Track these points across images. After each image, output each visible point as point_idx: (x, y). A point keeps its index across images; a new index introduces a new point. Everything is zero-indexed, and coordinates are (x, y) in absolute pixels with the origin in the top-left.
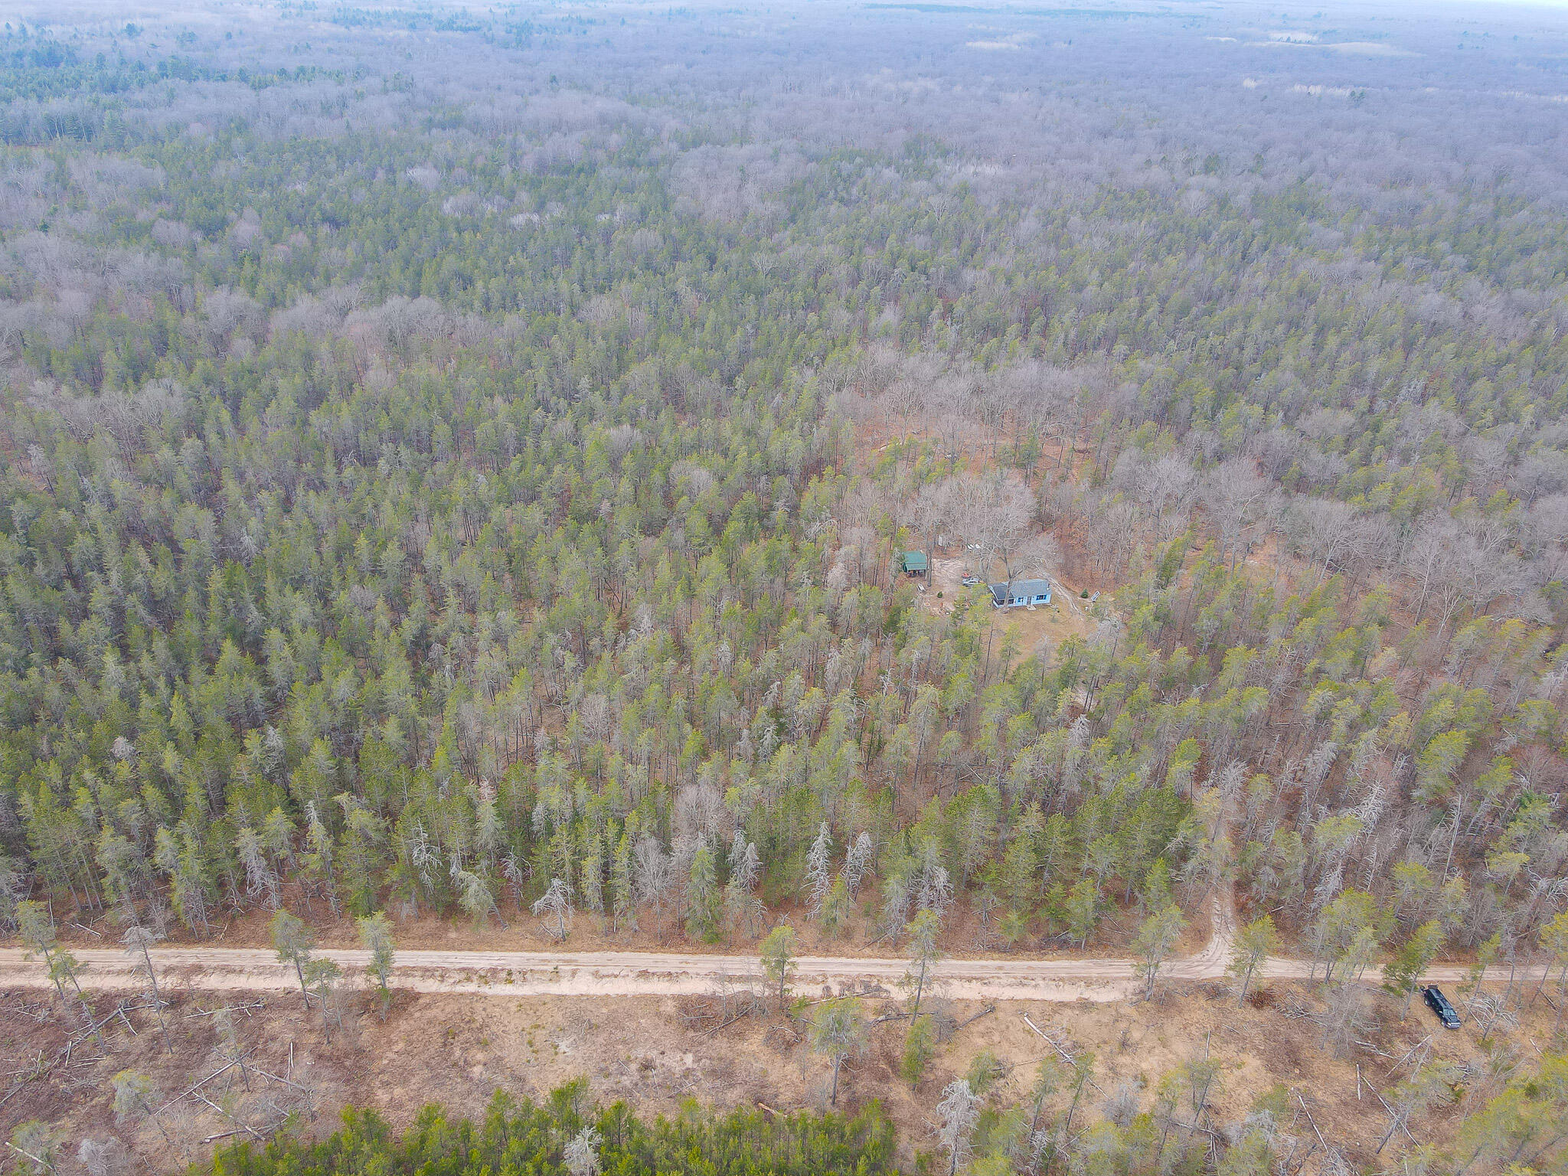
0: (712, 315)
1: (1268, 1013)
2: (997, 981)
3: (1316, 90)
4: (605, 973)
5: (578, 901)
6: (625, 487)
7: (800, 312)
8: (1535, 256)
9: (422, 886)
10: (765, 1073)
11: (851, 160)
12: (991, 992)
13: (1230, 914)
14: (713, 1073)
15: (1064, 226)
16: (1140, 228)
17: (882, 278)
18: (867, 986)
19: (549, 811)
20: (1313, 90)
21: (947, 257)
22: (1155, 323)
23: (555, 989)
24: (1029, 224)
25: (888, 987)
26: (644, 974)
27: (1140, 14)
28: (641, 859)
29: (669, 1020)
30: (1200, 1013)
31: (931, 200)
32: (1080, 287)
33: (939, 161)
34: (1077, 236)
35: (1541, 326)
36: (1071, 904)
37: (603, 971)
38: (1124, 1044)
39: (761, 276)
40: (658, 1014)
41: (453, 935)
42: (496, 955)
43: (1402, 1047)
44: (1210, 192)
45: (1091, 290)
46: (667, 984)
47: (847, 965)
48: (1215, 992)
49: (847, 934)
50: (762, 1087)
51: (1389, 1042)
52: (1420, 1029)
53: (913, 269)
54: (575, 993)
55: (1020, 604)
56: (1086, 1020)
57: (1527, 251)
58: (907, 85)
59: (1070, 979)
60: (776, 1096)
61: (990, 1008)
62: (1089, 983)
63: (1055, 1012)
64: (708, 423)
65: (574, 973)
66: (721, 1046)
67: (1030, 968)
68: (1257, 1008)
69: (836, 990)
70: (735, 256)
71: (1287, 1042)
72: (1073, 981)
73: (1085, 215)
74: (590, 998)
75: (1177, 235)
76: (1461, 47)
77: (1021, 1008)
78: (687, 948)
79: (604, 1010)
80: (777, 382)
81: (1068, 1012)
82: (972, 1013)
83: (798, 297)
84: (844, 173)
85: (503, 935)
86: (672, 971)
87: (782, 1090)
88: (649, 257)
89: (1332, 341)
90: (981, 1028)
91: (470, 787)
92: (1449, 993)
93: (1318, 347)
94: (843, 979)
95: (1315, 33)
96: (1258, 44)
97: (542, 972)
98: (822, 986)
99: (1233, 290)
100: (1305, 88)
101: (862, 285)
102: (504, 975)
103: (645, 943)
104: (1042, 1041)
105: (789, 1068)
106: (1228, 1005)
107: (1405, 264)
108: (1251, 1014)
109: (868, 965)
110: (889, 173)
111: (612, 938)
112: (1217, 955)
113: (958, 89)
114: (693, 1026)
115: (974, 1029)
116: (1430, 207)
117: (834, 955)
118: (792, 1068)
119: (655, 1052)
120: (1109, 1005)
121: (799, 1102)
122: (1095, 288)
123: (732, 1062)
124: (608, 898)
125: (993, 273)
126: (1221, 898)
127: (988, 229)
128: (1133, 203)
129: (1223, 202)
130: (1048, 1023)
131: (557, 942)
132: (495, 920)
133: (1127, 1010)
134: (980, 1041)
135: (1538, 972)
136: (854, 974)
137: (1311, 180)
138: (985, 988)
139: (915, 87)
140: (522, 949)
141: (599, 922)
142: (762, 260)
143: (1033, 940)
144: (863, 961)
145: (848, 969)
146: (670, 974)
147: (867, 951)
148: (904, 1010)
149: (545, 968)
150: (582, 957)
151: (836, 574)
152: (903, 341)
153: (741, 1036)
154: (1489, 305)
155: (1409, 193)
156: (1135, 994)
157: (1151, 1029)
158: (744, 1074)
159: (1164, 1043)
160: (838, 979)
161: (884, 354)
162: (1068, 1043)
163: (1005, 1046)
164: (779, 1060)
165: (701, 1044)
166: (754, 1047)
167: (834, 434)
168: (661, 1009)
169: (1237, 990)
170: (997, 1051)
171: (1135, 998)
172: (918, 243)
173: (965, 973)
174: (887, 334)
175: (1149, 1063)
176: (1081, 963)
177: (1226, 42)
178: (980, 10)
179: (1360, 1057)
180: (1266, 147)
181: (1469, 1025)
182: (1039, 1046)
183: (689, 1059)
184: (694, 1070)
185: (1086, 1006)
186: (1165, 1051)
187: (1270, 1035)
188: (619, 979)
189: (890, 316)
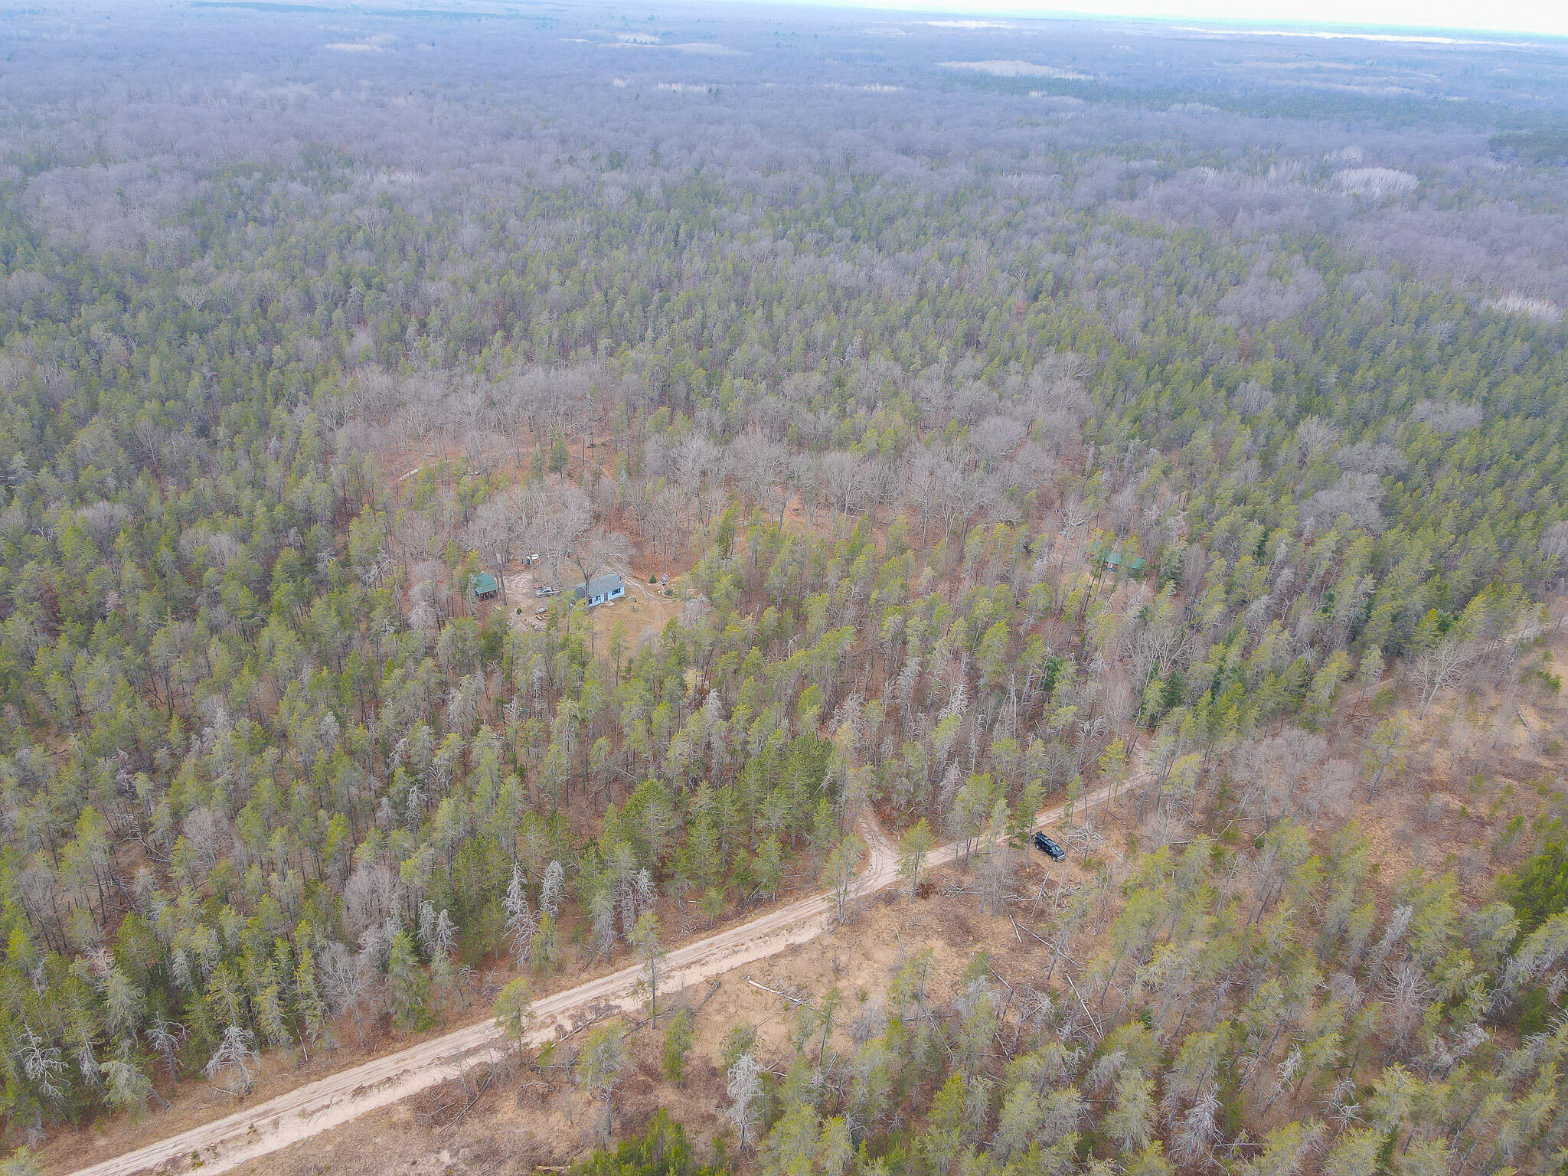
0: (154, 361)
1: (934, 899)
2: (713, 958)
3: (678, 87)
4: (313, 1108)
5: (261, 1043)
6: (130, 571)
7: (260, 348)
8: (898, 223)
9: (45, 1101)
10: (531, 1135)
11: (249, 176)
12: (711, 970)
13: (876, 829)
14: (478, 1159)
15: (503, 228)
16: (578, 224)
17: (338, 300)
18: (596, 1009)
19: (193, 957)
20: (674, 87)
21: (399, 272)
22: (627, 314)
23: (258, 1150)
24: (470, 232)
25: (617, 1002)
26: (360, 1091)
27: (493, 16)
28: (330, 970)
29: (407, 1126)
30: (884, 919)
31: (358, 212)
32: (544, 288)
33: (347, 171)
34: (521, 239)
35: (923, 282)
36: (758, 864)
37: (311, 1107)
38: (837, 970)
39: (195, 311)
40: (393, 1126)
41: (101, 1142)
42: (168, 1143)
43: (1034, 888)
44: (624, 187)
45: (555, 290)
46: (390, 1091)
47: (569, 997)
48: (889, 898)
49: (560, 969)
50: (533, 1150)
51: (1024, 888)
52: (1040, 869)
53: (369, 286)
54: (285, 1144)
55: (598, 602)
56: (800, 962)
57: (890, 220)
58: (280, 91)
59: (773, 932)
60: (551, 1152)
61: (716, 984)
62: (789, 929)
63: (773, 966)
64: (201, 483)
65: (276, 1124)
66: (475, 1128)
67: (736, 935)
68: (925, 898)
69: (568, 1026)
70: (153, 293)
71: (956, 917)
72: (776, 932)
73: (521, 217)
74: (305, 1143)
75: (613, 231)
76: (778, 45)
77: (743, 973)
78: (398, 1045)
79: (329, 1148)
80: (264, 424)
81: (783, 961)
82: (702, 995)
83: (252, 330)
84: (246, 190)
85: (169, 1118)
86: (391, 1075)
87: (554, 1144)
88: (37, 302)
89: (778, 312)
90: (715, 1006)
91: (78, 965)
92: (1051, 835)
93: (769, 318)
94: (571, 1012)
95: (656, 34)
96: (612, 45)
97: (237, 1138)
98: (553, 1027)
99: (679, 276)
100: (668, 85)
101: (320, 309)
102: (188, 1160)
103: (348, 1059)
104: (771, 995)
105: (552, 1119)
106: (904, 905)
107: (807, 239)
108: (922, 905)
109: (591, 989)
110: (296, 187)
111: (308, 1069)
112: (879, 867)
113: (337, 94)
114: (437, 1121)
115: (710, 1009)
116: (806, 189)
117: (554, 993)
118: (557, 1119)
119: (405, 1165)
120: (813, 942)
121: (577, 1147)
122: (559, 288)
123: (493, 1139)
124: (295, 1025)
125: (454, 283)
126: (865, 817)
127: (429, 238)
128: (560, 202)
129: (639, 195)
130: (769, 978)
131: (242, 1098)
132: (154, 1105)
133: (829, 940)
134: (719, 1018)
135: (1104, 794)
136: (580, 1003)
137: (704, 170)
138: (705, 968)
139: (292, 92)
140: (199, 1123)
141: (286, 1056)
142: (188, 294)
143: (730, 908)
144: (584, 987)
145: (573, 1000)
146: (389, 1079)
147: (585, 976)
148: (642, 1018)
149: (238, 1132)
150: (279, 1102)
151: (419, 614)
152: (389, 364)
153: (491, 1110)
154: (884, 271)
155: (786, 177)
156: (830, 924)
157: (853, 950)
158: (509, 1145)
159: (867, 956)
160: (567, 1014)
161: (377, 380)
162: (793, 989)
163: (742, 1012)
164: (539, 1115)
165: (452, 1135)
166: (510, 1115)
167: (356, 471)
168: (394, 1119)
169: (907, 889)
170: (737, 1021)
171: (831, 928)
172: (361, 260)
173: (682, 962)
174: (369, 359)
175: (862, 979)
176: (777, 914)
177: (582, 43)
178: (326, 10)
179: (1011, 909)
180: (657, 142)
181: (1071, 854)
182: (770, 1001)
183: (445, 1157)
184: (455, 1165)
185: (794, 950)
186: (871, 962)
187: (942, 917)
188: (333, 1108)
189: (363, 340)
